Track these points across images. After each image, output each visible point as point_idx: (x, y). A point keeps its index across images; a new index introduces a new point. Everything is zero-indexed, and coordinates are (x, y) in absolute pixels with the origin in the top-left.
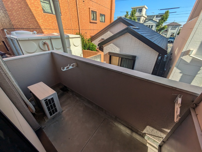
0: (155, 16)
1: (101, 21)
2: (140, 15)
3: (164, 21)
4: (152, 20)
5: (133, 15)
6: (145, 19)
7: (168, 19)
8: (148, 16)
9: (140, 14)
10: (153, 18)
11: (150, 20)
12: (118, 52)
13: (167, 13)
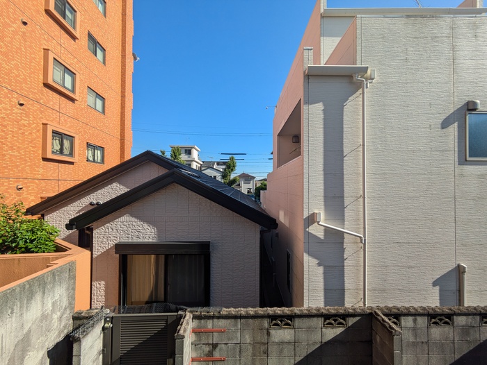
0: (215, 162)
1: (91, 159)
2: (189, 159)
3: (232, 170)
4: (213, 168)
5: (175, 156)
6: (199, 166)
7: (236, 168)
8: (203, 162)
9: (189, 157)
10: (213, 165)
11: (208, 168)
12: (150, 240)
13: (232, 159)
